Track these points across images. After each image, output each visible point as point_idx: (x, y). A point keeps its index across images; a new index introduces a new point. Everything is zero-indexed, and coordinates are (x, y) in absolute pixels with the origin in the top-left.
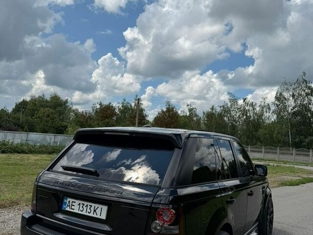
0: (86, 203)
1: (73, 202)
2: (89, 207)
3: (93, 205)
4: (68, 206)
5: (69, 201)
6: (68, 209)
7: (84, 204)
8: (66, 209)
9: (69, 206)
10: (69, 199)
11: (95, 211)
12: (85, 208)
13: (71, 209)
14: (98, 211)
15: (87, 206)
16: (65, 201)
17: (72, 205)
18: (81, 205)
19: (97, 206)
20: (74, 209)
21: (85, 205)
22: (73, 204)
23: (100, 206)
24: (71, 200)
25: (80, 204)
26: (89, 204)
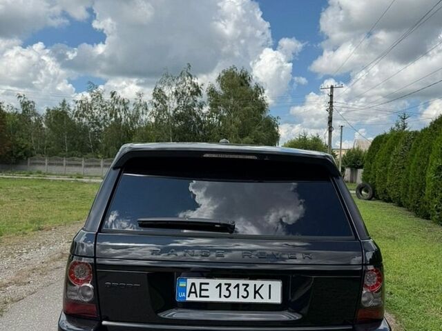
0: (234, 282)
1: (201, 284)
2: (242, 288)
3: (251, 283)
4: (190, 292)
5: (193, 284)
6: (193, 298)
7: (229, 285)
8: (188, 299)
9: (195, 292)
10: (190, 281)
11: (256, 292)
12: (234, 292)
13: (201, 296)
14: (264, 292)
15: (238, 286)
16: (182, 284)
17: (201, 290)
18: (224, 287)
19: (259, 283)
20: (208, 297)
21: (233, 286)
22: (204, 287)
23: (266, 283)
24: (198, 281)
25: (220, 285)
26: (241, 282)
